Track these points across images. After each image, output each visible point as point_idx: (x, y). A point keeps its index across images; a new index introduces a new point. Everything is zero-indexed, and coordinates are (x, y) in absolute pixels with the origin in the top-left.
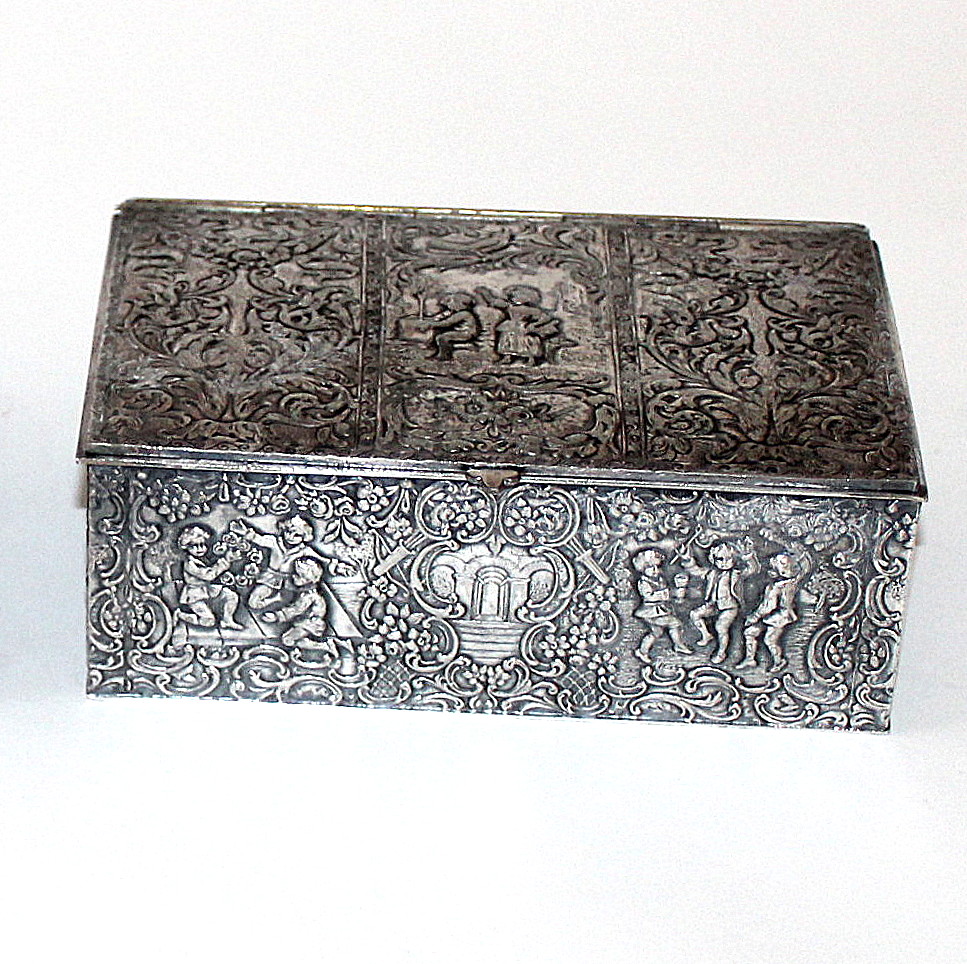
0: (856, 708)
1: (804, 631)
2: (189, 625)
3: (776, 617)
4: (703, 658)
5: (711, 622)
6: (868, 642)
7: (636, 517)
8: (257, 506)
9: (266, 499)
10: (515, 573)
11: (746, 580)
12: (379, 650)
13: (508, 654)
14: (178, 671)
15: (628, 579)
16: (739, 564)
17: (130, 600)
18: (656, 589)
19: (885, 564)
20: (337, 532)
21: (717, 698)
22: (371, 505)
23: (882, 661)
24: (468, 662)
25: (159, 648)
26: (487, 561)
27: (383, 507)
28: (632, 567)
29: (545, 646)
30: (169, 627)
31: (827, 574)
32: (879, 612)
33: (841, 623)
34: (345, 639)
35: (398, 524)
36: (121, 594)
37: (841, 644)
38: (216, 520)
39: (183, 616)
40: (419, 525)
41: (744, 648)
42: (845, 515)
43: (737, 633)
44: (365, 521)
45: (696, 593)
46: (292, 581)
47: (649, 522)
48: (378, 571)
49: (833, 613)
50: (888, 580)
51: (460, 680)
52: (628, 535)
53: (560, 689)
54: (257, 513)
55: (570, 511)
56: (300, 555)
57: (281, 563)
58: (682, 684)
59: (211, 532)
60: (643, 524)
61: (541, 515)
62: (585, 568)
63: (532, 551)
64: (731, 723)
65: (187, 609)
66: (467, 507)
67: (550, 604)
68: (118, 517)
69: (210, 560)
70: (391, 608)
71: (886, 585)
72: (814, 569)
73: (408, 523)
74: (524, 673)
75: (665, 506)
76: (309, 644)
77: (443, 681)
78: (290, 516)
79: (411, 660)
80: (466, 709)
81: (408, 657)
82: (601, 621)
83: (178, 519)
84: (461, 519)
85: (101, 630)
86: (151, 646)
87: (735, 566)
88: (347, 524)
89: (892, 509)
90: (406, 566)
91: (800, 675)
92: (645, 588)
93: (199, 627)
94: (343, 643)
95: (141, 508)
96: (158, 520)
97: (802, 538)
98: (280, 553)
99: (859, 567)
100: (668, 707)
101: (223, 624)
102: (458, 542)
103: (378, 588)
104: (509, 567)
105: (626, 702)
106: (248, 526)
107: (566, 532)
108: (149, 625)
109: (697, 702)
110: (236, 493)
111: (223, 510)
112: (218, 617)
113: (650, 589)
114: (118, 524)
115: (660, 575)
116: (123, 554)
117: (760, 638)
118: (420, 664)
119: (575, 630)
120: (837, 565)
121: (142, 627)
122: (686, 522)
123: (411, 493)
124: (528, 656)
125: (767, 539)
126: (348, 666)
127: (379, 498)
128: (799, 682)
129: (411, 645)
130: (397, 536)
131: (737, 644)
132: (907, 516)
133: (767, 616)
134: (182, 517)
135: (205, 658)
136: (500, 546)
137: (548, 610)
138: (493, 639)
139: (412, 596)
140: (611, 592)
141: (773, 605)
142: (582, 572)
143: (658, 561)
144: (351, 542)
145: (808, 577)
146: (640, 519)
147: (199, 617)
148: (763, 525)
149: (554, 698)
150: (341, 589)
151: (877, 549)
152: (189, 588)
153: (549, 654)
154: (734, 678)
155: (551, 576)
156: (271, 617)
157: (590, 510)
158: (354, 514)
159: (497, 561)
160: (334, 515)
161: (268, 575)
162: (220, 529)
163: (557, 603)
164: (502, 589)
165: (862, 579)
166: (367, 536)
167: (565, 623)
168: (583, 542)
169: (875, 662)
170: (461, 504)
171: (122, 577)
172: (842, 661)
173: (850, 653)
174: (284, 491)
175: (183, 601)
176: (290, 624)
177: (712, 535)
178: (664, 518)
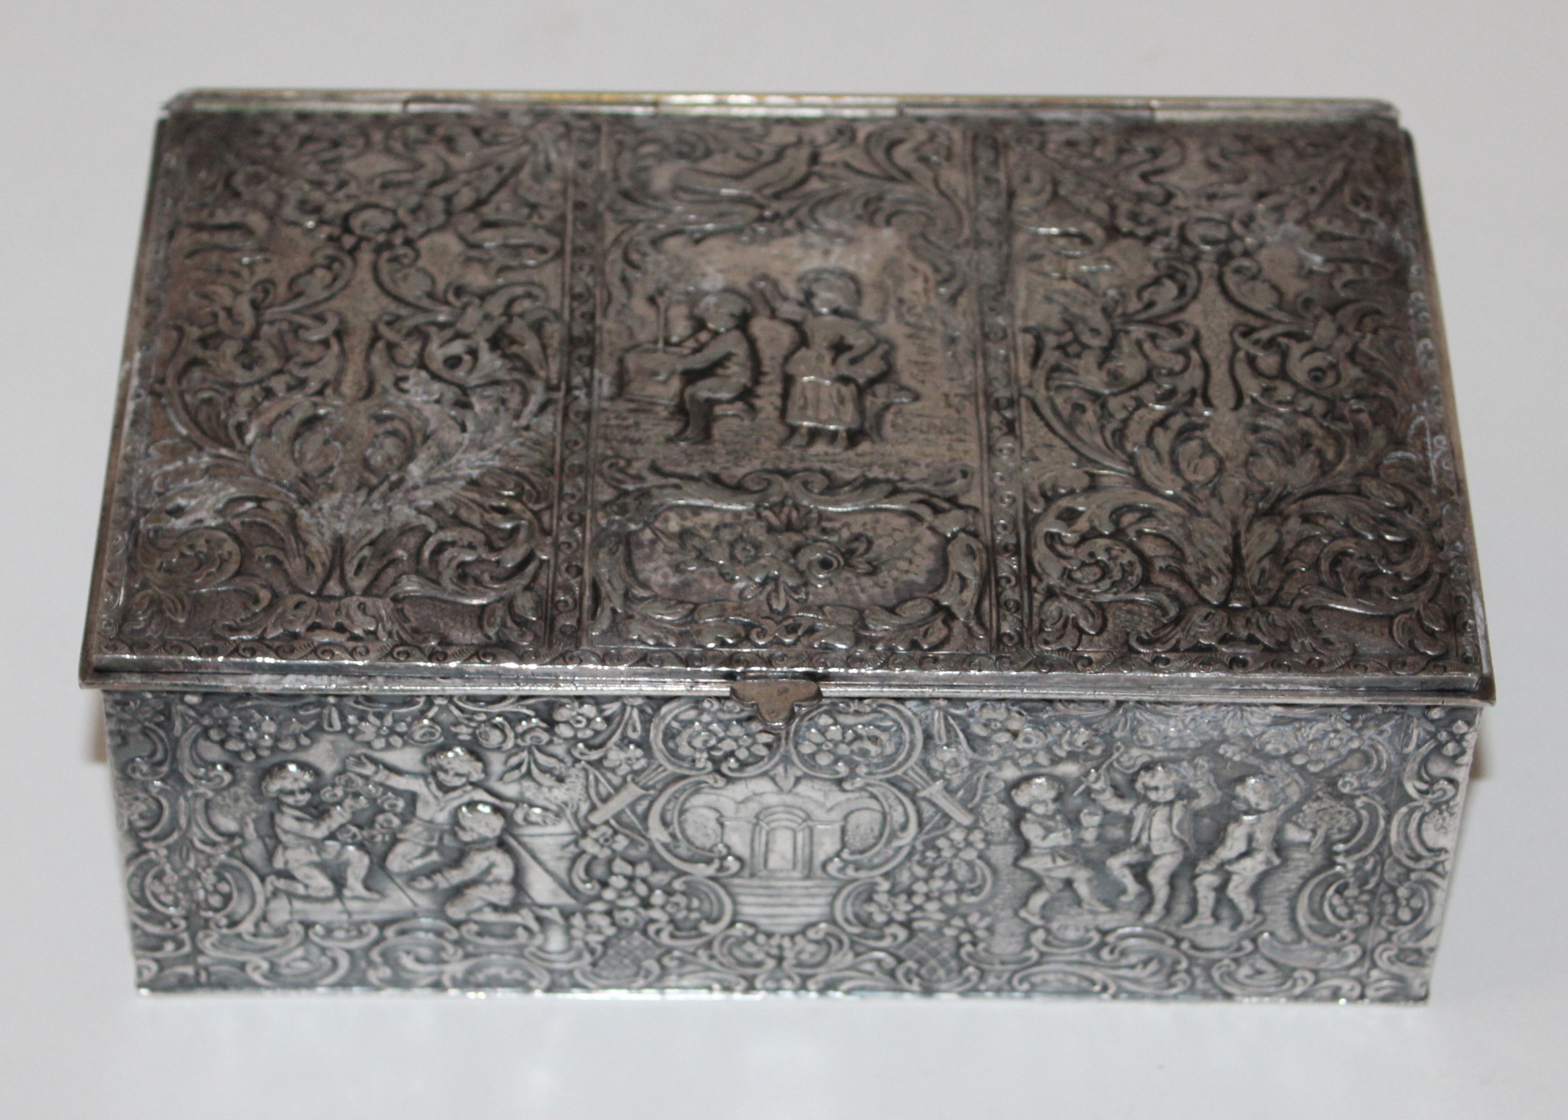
0: (1375, 974)
1: (1291, 879)
2: (291, 896)
3: (1247, 863)
4: (1130, 916)
5: (1141, 872)
6: (1393, 890)
7: (1015, 735)
8: (387, 737)
9: (402, 727)
10: (819, 813)
11: (1197, 815)
12: (603, 922)
13: (813, 919)
14: (280, 956)
15: (1004, 818)
16: (1185, 794)
17: (191, 864)
18: (1049, 831)
19: (1423, 787)
20: (524, 769)
21: (1153, 967)
22: (576, 730)
23: (1417, 913)
24: (750, 931)
25: (246, 927)
26: (773, 799)
27: (597, 733)
28: (1009, 801)
29: (872, 908)
30: (260, 899)
31: (1327, 802)
32: (1412, 849)
33: (1351, 866)
34: (548, 907)
35: (623, 755)
36: (176, 858)
37: (1351, 892)
38: (323, 755)
39: (282, 884)
40: (658, 755)
41: (1194, 903)
42: (1359, 724)
43: (1182, 883)
44: (569, 752)
45: (1116, 833)
46: (455, 835)
47: (1037, 741)
48: (595, 819)
49: (1337, 854)
50: (1428, 808)
51: (738, 953)
52: (1004, 758)
53: (900, 961)
54: (389, 746)
55: (906, 729)
56: (466, 799)
57: (434, 810)
58: (1096, 950)
59: (317, 773)
60: (1027, 746)
61: (858, 737)
62: (934, 804)
63: (847, 786)
64: (1175, 997)
65: (287, 875)
66: (736, 730)
67: (878, 854)
68: (159, 756)
69: (317, 811)
70: (619, 866)
71: (1424, 815)
72: (1308, 796)
73: (639, 752)
74: (840, 942)
75: (1064, 719)
76: (490, 916)
77: (712, 957)
78: (444, 748)
79: (658, 932)
80: (751, 988)
81: (652, 929)
82: (962, 873)
83: (259, 757)
84: (728, 745)
85: (149, 906)
86: (233, 923)
87: (1179, 796)
88: (538, 755)
89: (1436, 714)
90: (640, 808)
91: (1285, 933)
92: (1031, 831)
93: (307, 898)
94: (545, 913)
95: (195, 741)
96: (225, 758)
97: (1288, 757)
98: (431, 799)
99: (1381, 792)
100: (1073, 980)
101: (347, 893)
102: (723, 775)
103: (596, 841)
104: (811, 807)
105: (1006, 976)
106: (375, 762)
107: (901, 758)
108: (227, 898)
109: (1123, 972)
110: (352, 719)
111: (333, 743)
112: (339, 883)
113: (1040, 832)
114: (160, 763)
115: (1058, 811)
116: (174, 806)
117: (1221, 889)
118: (673, 936)
119: (920, 887)
120: (1346, 790)
121: (215, 901)
122: (1097, 740)
123: (642, 711)
124: (847, 920)
125: (1230, 759)
126: (556, 941)
127: (589, 720)
128: (1284, 943)
129: (655, 913)
130: (624, 769)
131: (1183, 897)
132: (1460, 723)
133: (1230, 862)
134: (265, 753)
135: (323, 937)
136: (792, 780)
137: (876, 861)
138: (787, 900)
139: (652, 849)
140: (977, 836)
141: (1241, 846)
142: (928, 811)
143: (1052, 794)
144: (547, 780)
145: (1297, 808)
146: (1021, 738)
147: (306, 886)
148: (1225, 740)
149: (892, 974)
150: (536, 843)
151: (1412, 767)
152: (286, 848)
153: (880, 918)
154: (1179, 941)
155: (878, 816)
156: (426, 884)
157: (938, 727)
158: (550, 742)
159: (789, 799)
160: (516, 746)
161: (415, 828)
162: (329, 768)
163: (890, 852)
164: (800, 837)
165: (1386, 807)
166: (573, 771)
167: (904, 877)
168: (929, 770)
169: (1405, 915)
170: (726, 725)
171: (175, 836)
172: (1351, 915)
173: (1366, 904)
174: (431, 714)
175: (279, 863)
176: (457, 892)
177: (1138, 756)
178: (1060, 736)
